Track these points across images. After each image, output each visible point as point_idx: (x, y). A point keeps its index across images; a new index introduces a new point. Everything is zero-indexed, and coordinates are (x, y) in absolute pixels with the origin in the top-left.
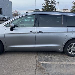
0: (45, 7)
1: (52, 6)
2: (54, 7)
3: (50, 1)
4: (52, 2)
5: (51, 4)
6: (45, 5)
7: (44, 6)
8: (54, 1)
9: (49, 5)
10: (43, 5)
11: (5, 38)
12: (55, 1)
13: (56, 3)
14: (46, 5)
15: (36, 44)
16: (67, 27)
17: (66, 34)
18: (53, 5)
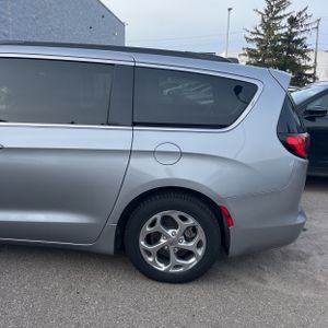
0: (256, 39)
1: (290, 36)
2: (299, 41)
3: (281, 17)
4: (293, 21)
5: (286, 30)
6: (258, 33)
7: (254, 37)
8: (300, 13)
9: (276, 33)
10: (248, 35)
12: (303, 15)
13: (307, 22)
14: (262, 32)
18: (294, 30)
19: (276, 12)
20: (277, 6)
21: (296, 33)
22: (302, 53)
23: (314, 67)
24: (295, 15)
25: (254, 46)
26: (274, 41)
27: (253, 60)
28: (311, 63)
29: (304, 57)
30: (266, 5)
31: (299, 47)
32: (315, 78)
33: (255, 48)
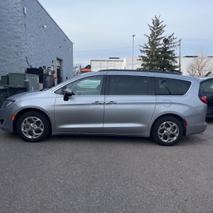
1: (165, 49)
2: (170, 52)
3: (159, 39)
4: (166, 41)
5: (163, 46)
6: (147, 47)
7: (145, 50)
8: (170, 37)
9: (157, 47)
10: (142, 49)
11: (54, 112)
12: (172, 38)
13: (174, 41)
14: (149, 47)
15: (103, 122)
16: (156, 94)
17: (153, 106)
18: (167, 46)
19: (157, 36)
20: (157, 32)
21: (168, 48)
22: (172, 59)
23: (180, 67)
24: (167, 38)
25: (145, 55)
26: (156, 52)
27: (145, 63)
28: (177, 64)
29: (174, 61)
30: (151, 32)
31: (170, 55)
32: (181, 73)
33: (146, 56)
